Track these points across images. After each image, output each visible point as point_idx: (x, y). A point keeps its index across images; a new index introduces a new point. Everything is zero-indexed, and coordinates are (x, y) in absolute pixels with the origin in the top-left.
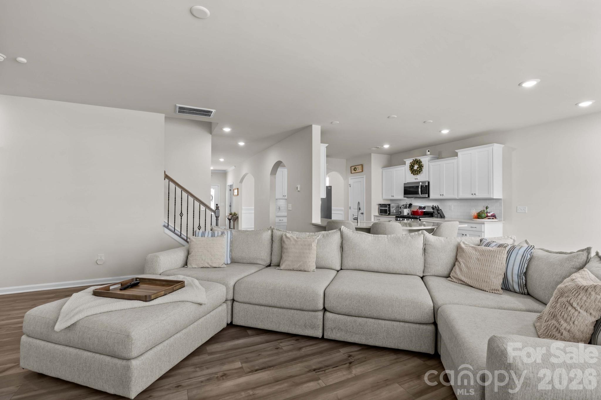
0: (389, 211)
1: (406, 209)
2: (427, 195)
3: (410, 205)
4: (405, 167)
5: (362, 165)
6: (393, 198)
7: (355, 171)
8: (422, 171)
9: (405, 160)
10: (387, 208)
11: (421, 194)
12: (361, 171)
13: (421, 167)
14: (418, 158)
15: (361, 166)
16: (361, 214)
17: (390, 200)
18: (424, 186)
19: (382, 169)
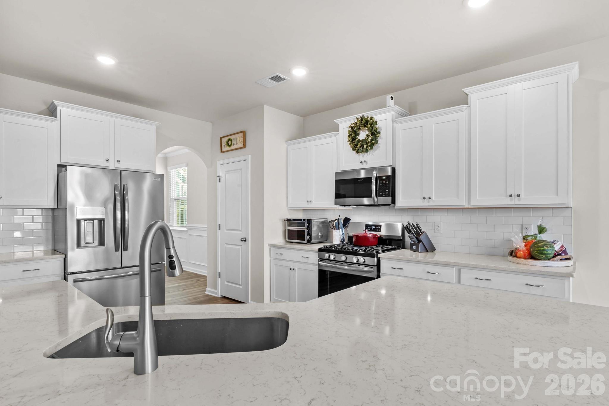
0: (309, 234)
1: (338, 230)
2: (390, 198)
3: (347, 221)
4: (337, 137)
5: (244, 133)
6: (309, 206)
7: (230, 146)
8: (377, 142)
9: (337, 121)
10: (305, 229)
11: (376, 197)
12: (242, 145)
13: (374, 133)
14: (367, 114)
15: (241, 134)
16: (242, 241)
17: (302, 210)
18: (384, 178)
19: (286, 143)
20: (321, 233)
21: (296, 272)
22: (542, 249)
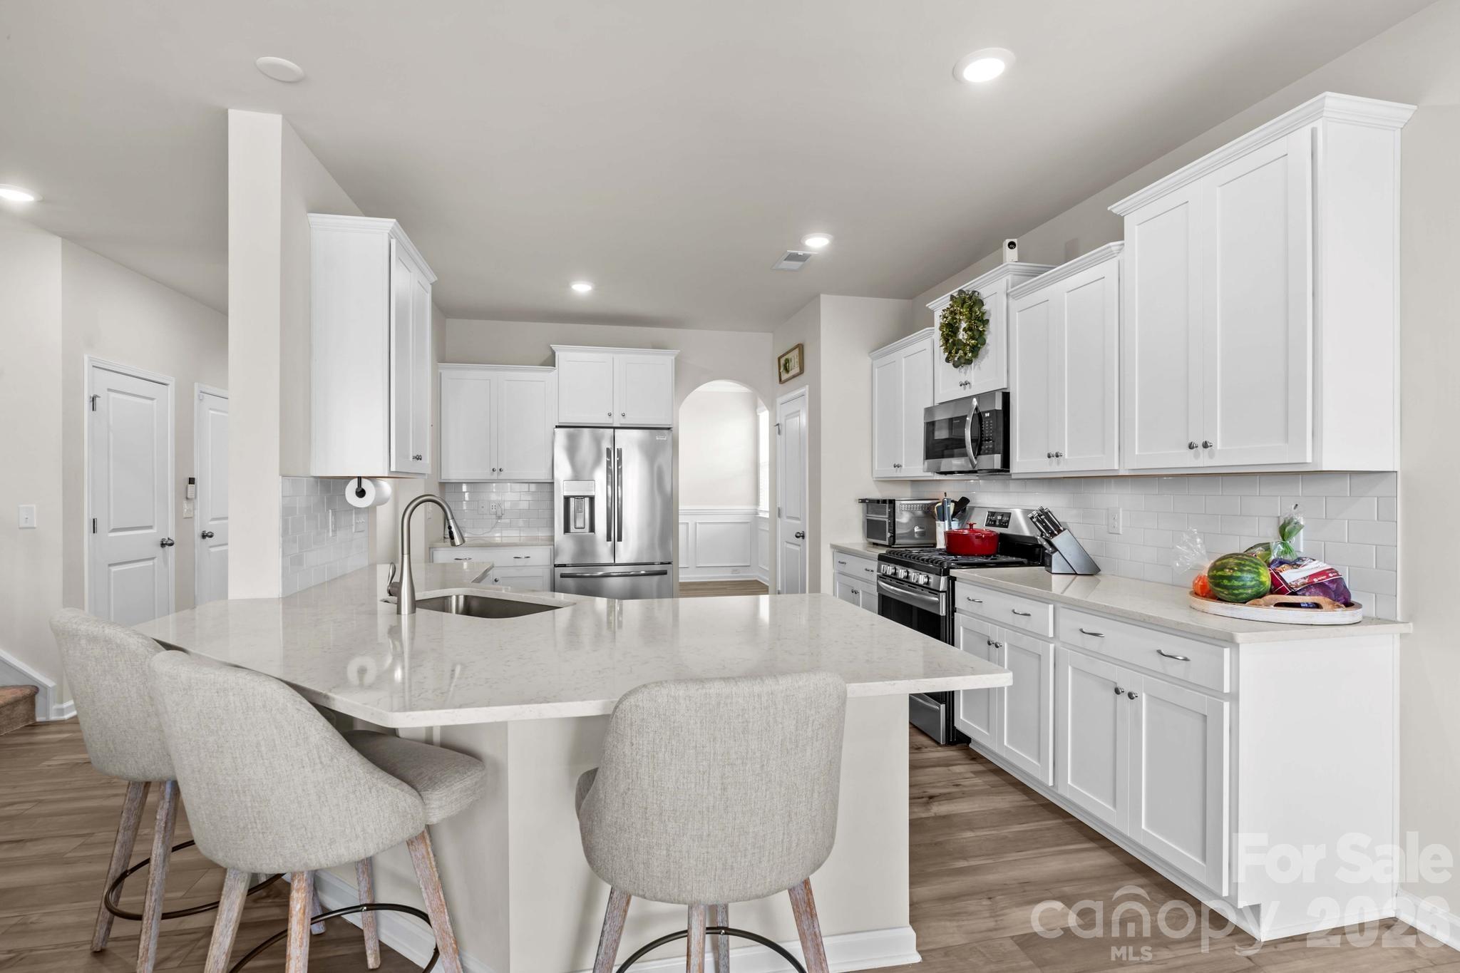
0: (892, 528)
1: (942, 523)
2: (997, 460)
3: (963, 505)
4: (933, 335)
5: (801, 347)
6: (898, 474)
7: (788, 371)
8: (984, 343)
9: (931, 305)
10: (884, 518)
11: (975, 455)
12: (799, 369)
13: (979, 323)
14: (970, 287)
15: (799, 350)
16: (797, 537)
17: (910, 483)
18: (988, 415)
19: (870, 356)
20: (920, 528)
21: (859, 595)
22: (1220, 573)
